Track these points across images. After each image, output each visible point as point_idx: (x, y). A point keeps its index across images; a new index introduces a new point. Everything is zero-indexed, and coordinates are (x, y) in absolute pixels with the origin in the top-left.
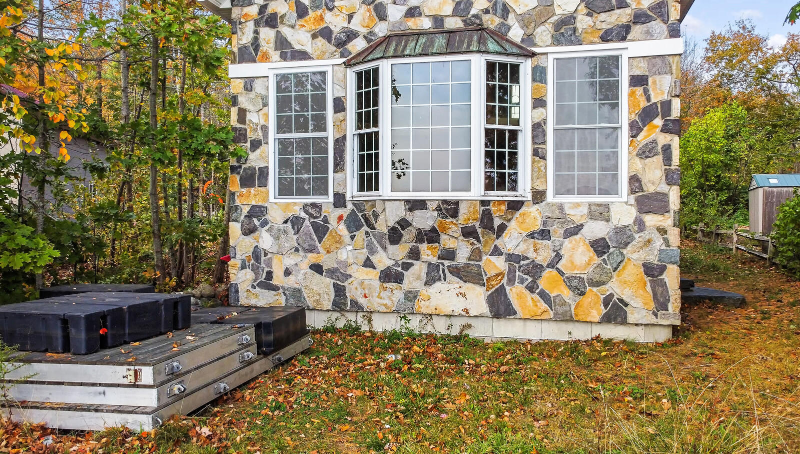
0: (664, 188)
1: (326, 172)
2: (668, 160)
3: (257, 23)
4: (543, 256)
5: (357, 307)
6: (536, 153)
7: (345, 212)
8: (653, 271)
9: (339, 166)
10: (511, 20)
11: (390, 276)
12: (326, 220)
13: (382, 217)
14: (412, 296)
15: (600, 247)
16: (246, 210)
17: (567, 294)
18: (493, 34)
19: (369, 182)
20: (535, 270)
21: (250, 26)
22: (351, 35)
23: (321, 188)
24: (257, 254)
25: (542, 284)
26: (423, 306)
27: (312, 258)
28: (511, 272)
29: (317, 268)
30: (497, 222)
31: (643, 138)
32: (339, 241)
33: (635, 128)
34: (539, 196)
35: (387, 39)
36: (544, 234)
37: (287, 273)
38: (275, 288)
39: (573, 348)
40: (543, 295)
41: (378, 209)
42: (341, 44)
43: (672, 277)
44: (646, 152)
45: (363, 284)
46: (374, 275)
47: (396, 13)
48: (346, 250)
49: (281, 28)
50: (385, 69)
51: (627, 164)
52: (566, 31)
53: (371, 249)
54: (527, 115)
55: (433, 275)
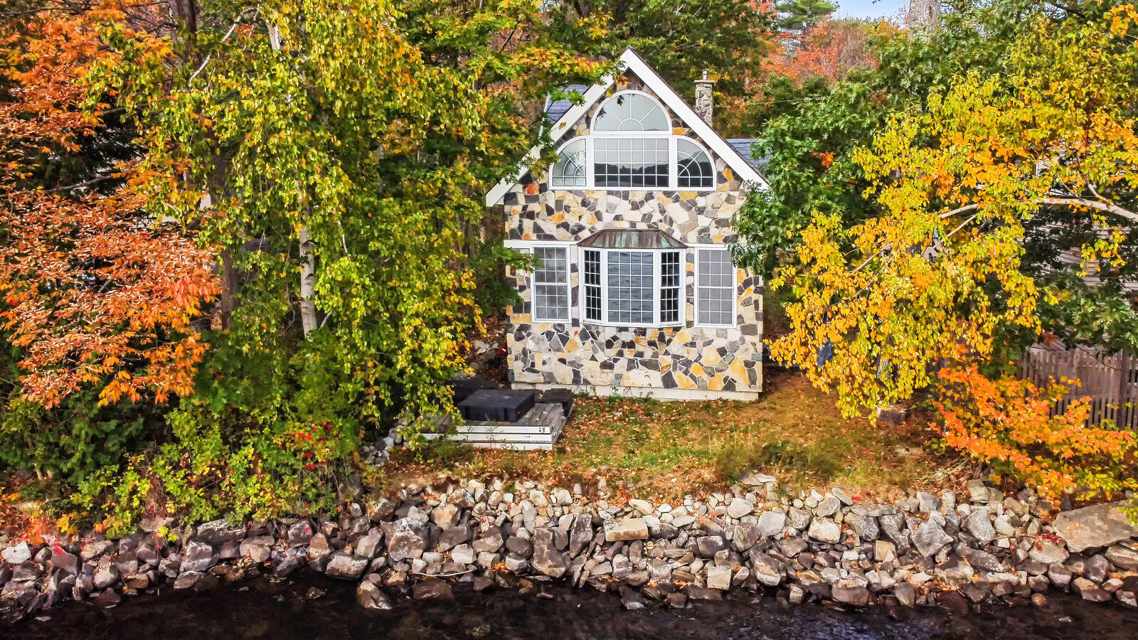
0: (754, 322)
1: (567, 306)
2: (757, 307)
3: (521, 216)
4: (692, 357)
5: (587, 382)
6: (688, 300)
7: (579, 329)
8: (749, 365)
9: (575, 302)
10: (674, 227)
11: (606, 366)
12: (567, 333)
13: (602, 335)
14: (619, 377)
15: (722, 352)
16: (517, 327)
17: (705, 376)
18: (663, 233)
19: (594, 313)
20: (688, 363)
21: (517, 218)
22: (581, 228)
23: (564, 313)
24: (525, 352)
25: (691, 370)
26: (626, 382)
27: (560, 355)
28: (675, 364)
29: (563, 361)
30: (667, 338)
31: (745, 295)
32: (575, 345)
33: (740, 291)
34: (690, 324)
35: (603, 233)
36: (693, 344)
37: (544, 363)
38: (537, 372)
39: (707, 405)
40: (692, 377)
41: (600, 330)
42: (574, 232)
43: (758, 367)
44: (746, 303)
45: (590, 370)
46: (597, 365)
47: (608, 218)
48: (580, 351)
49: (537, 220)
50: (604, 254)
51: (736, 309)
52: (704, 236)
53: (595, 351)
54: (684, 280)
55: (631, 365)
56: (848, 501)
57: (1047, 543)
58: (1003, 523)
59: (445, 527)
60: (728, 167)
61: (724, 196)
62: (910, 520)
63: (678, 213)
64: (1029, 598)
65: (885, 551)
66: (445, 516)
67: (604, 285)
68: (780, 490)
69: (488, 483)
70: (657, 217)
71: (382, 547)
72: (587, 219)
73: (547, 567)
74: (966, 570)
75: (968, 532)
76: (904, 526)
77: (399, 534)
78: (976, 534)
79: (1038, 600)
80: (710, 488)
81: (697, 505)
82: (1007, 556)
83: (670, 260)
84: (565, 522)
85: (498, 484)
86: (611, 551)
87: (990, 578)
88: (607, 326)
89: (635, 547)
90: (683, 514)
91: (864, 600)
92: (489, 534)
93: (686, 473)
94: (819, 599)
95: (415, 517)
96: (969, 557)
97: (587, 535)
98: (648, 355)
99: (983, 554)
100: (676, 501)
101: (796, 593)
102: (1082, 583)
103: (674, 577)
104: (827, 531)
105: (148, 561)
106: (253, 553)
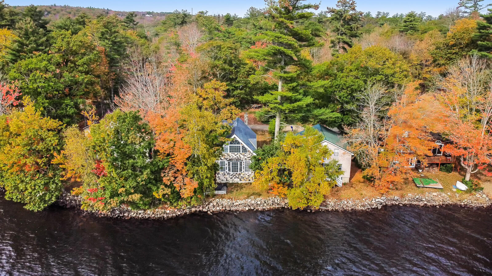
5: (228, 181)
6: (243, 169)
7: (227, 173)
8: (252, 177)
9: (226, 169)
10: (241, 158)
11: (231, 178)
12: (225, 174)
13: (231, 174)
15: (248, 176)
16: (217, 173)
17: (246, 179)
19: (229, 170)
23: (225, 171)
24: (219, 177)
25: (244, 178)
26: (234, 180)
28: (241, 178)
29: (225, 178)
30: (240, 174)
34: (244, 172)
35: (231, 159)
36: (244, 175)
37: (222, 178)
39: (246, 184)
42: (226, 159)
45: (229, 179)
47: (231, 157)
48: (227, 176)
49: (220, 157)
50: (231, 163)
51: (251, 169)
52: (246, 159)
53: (229, 176)
54: (243, 166)
55: (235, 178)
56: (262, 199)
57: (283, 202)
60: (249, 150)
61: (248, 154)
62: (269, 201)
63: (242, 156)
64: (280, 209)
65: (265, 204)
66: (215, 204)
67: (231, 167)
68: (254, 198)
70: (239, 157)
71: (208, 208)
72: (228, 157)
73: (228, 209)
74: (274, 206)
80: (246, 198)
81: (245, 200)
82: (278, 204)
83: (241, 163)
84: (229, 204)
85: (220, 199)
86: (235, 207)
87: (276, 207)
89: (238, 206)
90: (243, 202)
91: (262, 210)
92: (220, 205)
94: (257, 210)
95: (211, 204)
96: (274, 204)
97: (232, 205)
98: (237, 177)
99: (276, 204)
100: (242, 200)
101: (255, 210)
102: (285, 207)
103: (242, 209)
104: (259, 203)
105: (183, 211)
106: (193, 210)
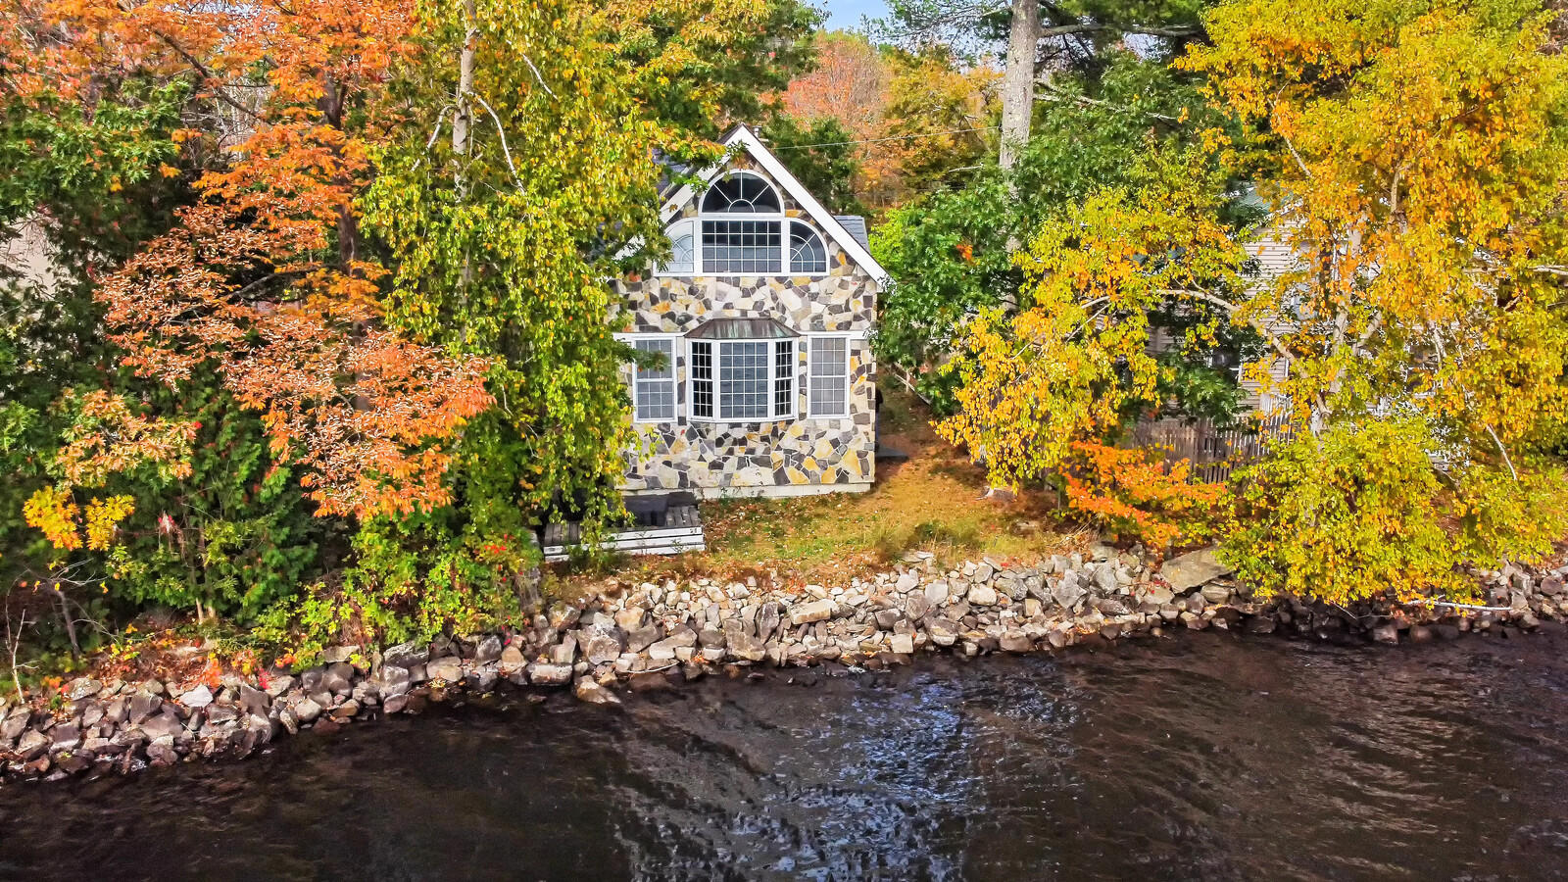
0: (867, 410)
1: (672, 402)
2: (869, 396)
4: (805, 451)
5: (694, 485)
6: (801, 392)
7: (686, 428)
8: (861, 455)
9: (681, 400)
10: (787, 314)
11: (715, 466)
12: (673, 433)
13: (712, 433)
14: (729, 477)
15: (835, 443)
17: (818, 470)
18: (776, 322)
19: (703, 409)
20: (800, 457)
22: (688, 318)
23: (669, 413)
25: (804, 465)
26: (736, 482)
27: (665, 457)
28: (787, 459)
29: (668, 463)
30: (780, 432)
31: (857, 384)
32: (682, 445)
33: (853, 379)
34: (802, 416)
35: (712, 323)
36: (806, 437)
37: (647, 467)
38: (638, 477)
39: (823, 501)
40: (804, 471)
41: (711, 427)
42: (681, 323)
43: (871, 457)
44: (859, 392)
45: (698, 471)
46: (705, 465)
48: (686, 451)
49: (639, 310)
50: (716, 346)
51: (850, 397)
52: (817, 323)
53: (703, 451)
54: (797, 370)
55: (742, 463)
56: (999, 568)
57: (1158, 588)
58: (1122, 573)
59: (632, 630)
60: (842, 250)
61: (837, 281)
62: (1048, 580)
63: (791, 300)
64: (1149, 632)
65: (1033, 607)
66: (631, 620)
67: (716, 379)
68: (937, 564)
69: (661, 584)
70: (769, 304)
71: (579, 652)
72: (695, 308)
73: (750, 652)
74: (1098, 616)
75: (1096, 584)
76: (1045, 585)
77: (596, 639)
78: (1103, 586)
79: (1157, 632)
80: (874, 568)
81: (866, 585)
82: (1130, 602)
83: (784, 348)
84: (748, 613)
85: (671, 585)
86: (800, 632)
87: (1118, 620)
88: (718, 422)
89: (820, 627)
90: (857, 594)
91: (1026, 647)
92: (677, 631)
93: (846, 558)
94: (990, 650)
95: (600, 622)
96: (1099, 606)
97: (773, 622)
98: (759, 453)
99: (1110, 602)
100: (845, 584)
101: (971, 648)
102: (1187, 617)
103: (861, 649)
104: (984, 595)
105: (342, 691)
106: (445, 673)
